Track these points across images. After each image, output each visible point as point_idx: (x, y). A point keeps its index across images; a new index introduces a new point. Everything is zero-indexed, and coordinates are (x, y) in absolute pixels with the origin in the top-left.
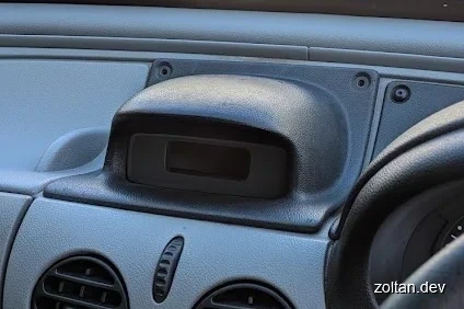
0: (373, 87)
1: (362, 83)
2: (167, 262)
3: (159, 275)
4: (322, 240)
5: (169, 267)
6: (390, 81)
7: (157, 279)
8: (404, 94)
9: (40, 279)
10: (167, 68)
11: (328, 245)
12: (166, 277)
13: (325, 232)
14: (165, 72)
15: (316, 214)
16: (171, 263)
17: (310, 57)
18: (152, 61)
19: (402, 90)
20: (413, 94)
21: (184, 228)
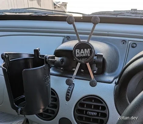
0: (127, 44)
1: (124, 43)
2: (70, 90)
4: (113, 85)
5: (70, 92)
6: (131, 42)
7: (67, 95)
8: (135, 45)
10: (69, 38)
11: (115, 86)
13: (114, 82)
14: (68, 39)
15: (111, 79)
16: (71, 90)
17: (108, 35)
18: (64, 36)
19: (134, 44)
20: (137, 45)
21: (74, 81)
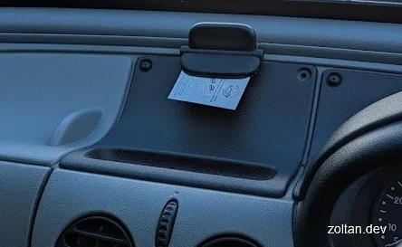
2: (166, 221)
4: (288, 201)
5: (168, 225)
6: (324, 69)
8: (337, 80)
9: (61, 235)
11: (294, 205)
12: (166, 233)
13: (289, 194)
16: (168, 228)
20: (344, 79)
21: (177, 192)
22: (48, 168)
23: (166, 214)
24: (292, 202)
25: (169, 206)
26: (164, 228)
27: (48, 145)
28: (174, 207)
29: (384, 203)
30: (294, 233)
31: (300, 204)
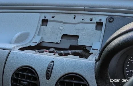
3: (47, 72)
6: (108, 16)
7: (47, 73)
11: (96, 63)
12: (50, 73)
13: (94, 59)
17: (85, 10)
20: (114, 20)
21: (54, 59)
22: (9, 51)
23: (50, 66)
24: (95, 62)
25: (51, 63)
26: (49, 71)
27: (10, 43)
28: (53, 64)
29: (128, 62)
30: (95, 73)
31: (98, 63)
